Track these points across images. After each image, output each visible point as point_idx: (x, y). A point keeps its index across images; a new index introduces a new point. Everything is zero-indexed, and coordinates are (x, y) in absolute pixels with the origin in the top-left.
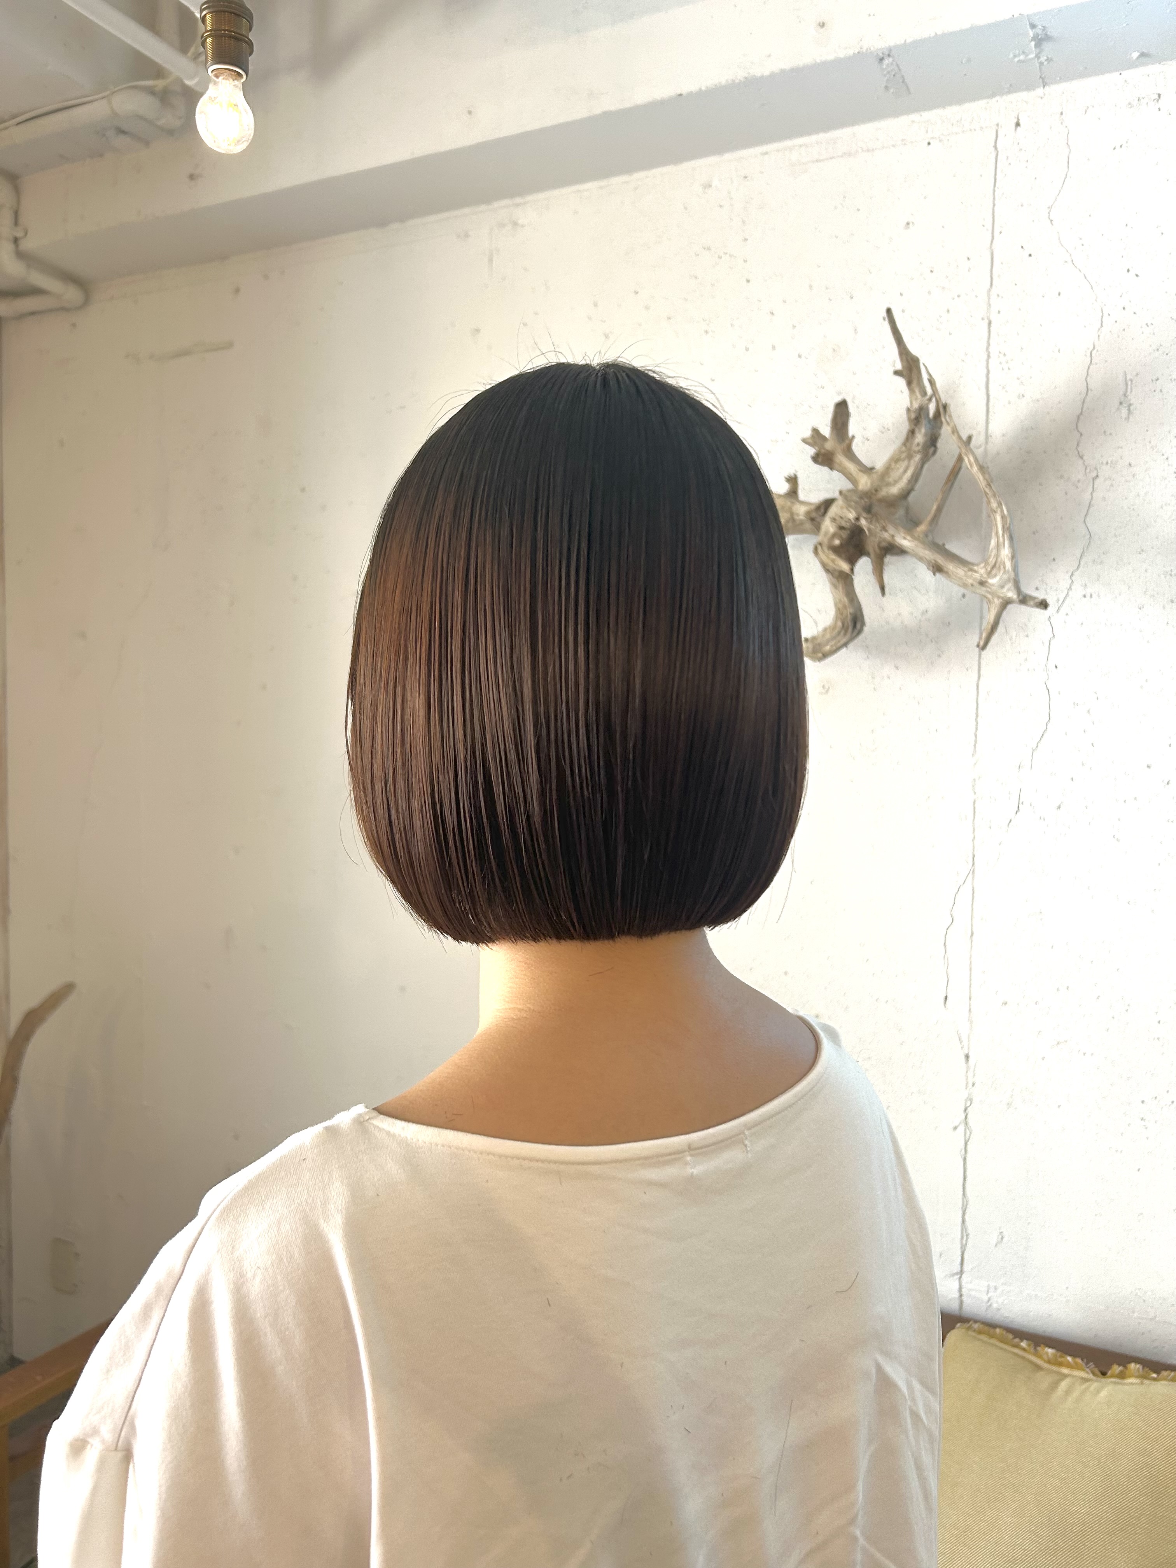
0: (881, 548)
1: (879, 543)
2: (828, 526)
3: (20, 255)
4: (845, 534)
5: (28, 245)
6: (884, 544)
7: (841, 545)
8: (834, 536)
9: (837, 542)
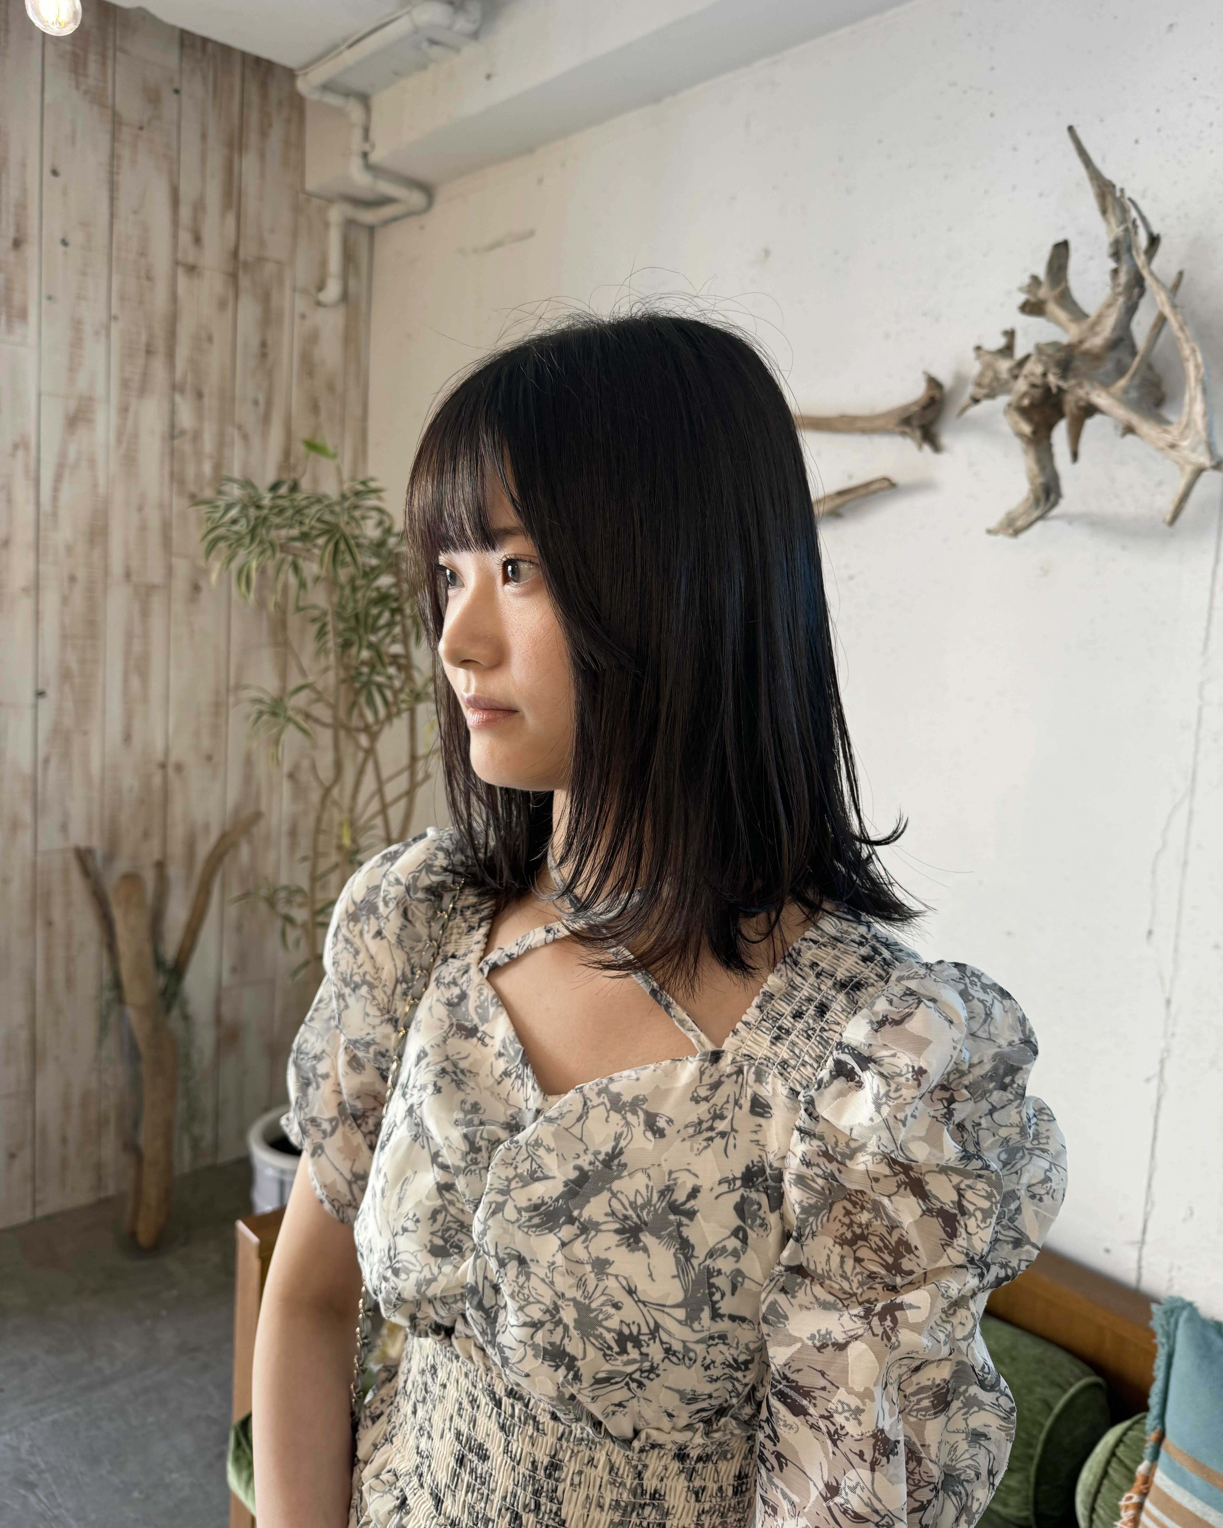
0: (1080, 408)
1: (1077, 401)
2: (1021, 385)
3: (369, 167)
4: (1037, 393)
5: (375, 157)
6: (1082, 404)
7: (1032, 405)
8: (1024, 395)
9: (1026, 402)
